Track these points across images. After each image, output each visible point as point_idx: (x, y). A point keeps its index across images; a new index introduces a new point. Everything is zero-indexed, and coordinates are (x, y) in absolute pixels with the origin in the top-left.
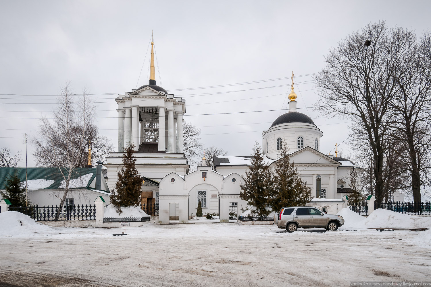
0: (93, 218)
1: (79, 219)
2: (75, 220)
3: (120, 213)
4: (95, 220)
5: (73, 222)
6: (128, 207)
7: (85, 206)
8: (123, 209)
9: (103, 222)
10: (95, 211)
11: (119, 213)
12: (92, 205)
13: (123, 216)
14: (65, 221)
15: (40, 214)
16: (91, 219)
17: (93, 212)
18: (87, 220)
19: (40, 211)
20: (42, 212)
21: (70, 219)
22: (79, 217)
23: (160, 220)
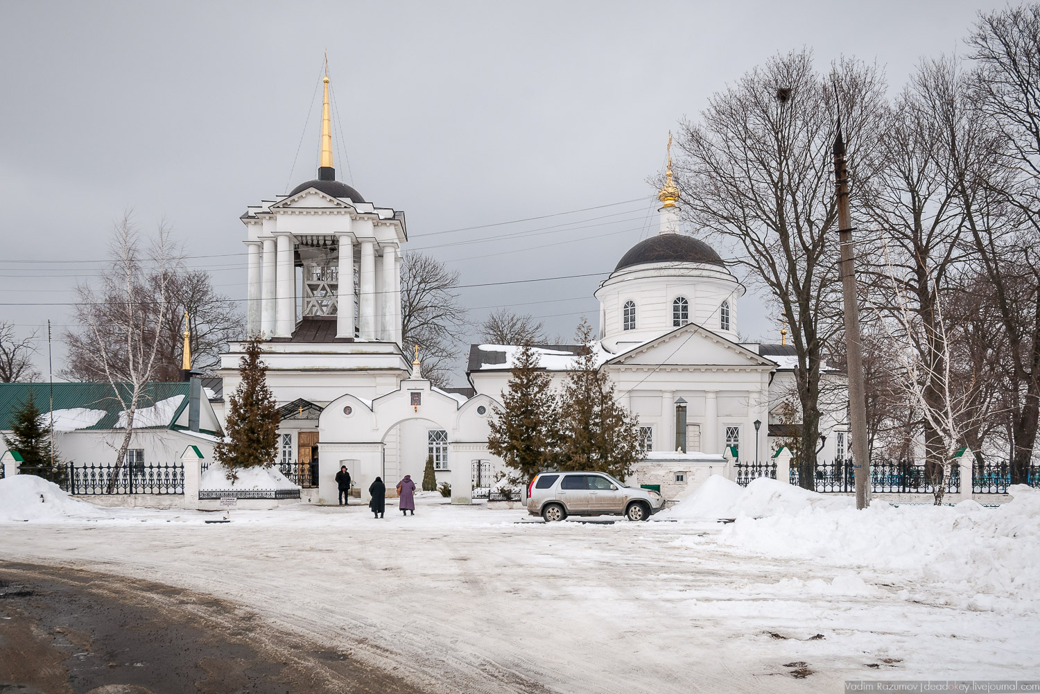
0: (179, 490)
1: (152, 493)
2: (144, 493)
3: (232, 480)
4: (183, 493)
5: (140, 498)
6: (251, 468)
7: (163, 465)
8: (241, 472)
9: (200, 499)
10: (182, 475)
11: (231, 481)
12: (178, 465)
13: (238, 486)
14: (125, 496)
15: (78, 481)
16: (175, 493)
17: (179, 477)
18: (167, 493)
19: (77, 476)
20: (81, 477)
21: (134, 492)
22: (151, 488)
23: (320, 497)
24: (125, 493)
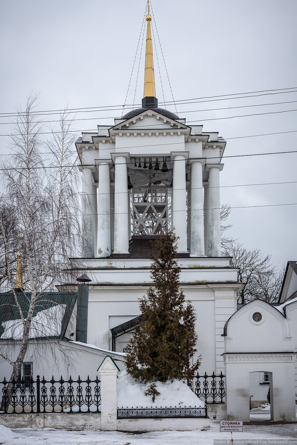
0: (93, 408)
1: (62, 411)
2: (53, 411)
3: (152, 396)
4: (98, 412)
5: (49, 417)
6: (168, 382)
8: (159, 386)
9: (118, 418)
10: (98, 390)
11: (150, 397)
13: (161, 403)
14: (33, 415)
16: (89, 411)
17: (93, 393)
18: (80, 412)
21: (42, 410)
22: (62, 406)
23: (228, 413)
24: (32, 412)
